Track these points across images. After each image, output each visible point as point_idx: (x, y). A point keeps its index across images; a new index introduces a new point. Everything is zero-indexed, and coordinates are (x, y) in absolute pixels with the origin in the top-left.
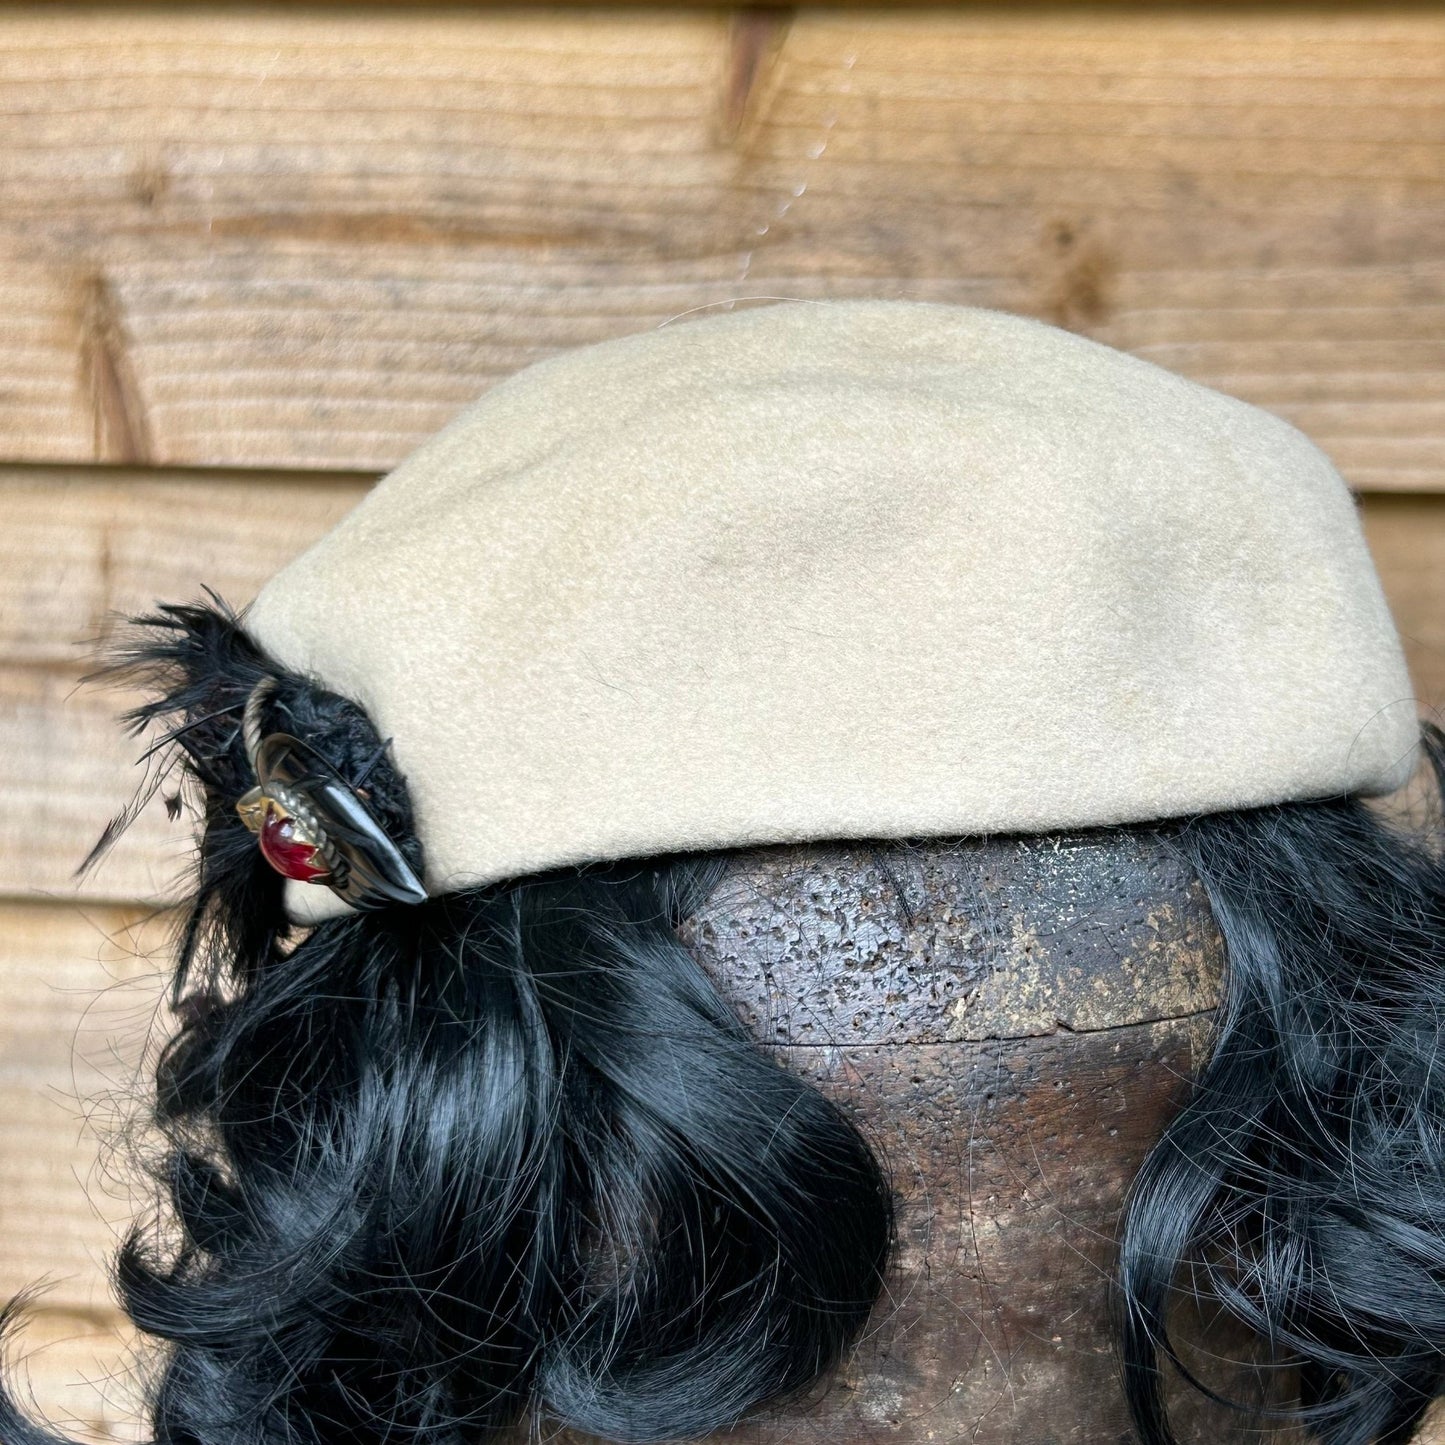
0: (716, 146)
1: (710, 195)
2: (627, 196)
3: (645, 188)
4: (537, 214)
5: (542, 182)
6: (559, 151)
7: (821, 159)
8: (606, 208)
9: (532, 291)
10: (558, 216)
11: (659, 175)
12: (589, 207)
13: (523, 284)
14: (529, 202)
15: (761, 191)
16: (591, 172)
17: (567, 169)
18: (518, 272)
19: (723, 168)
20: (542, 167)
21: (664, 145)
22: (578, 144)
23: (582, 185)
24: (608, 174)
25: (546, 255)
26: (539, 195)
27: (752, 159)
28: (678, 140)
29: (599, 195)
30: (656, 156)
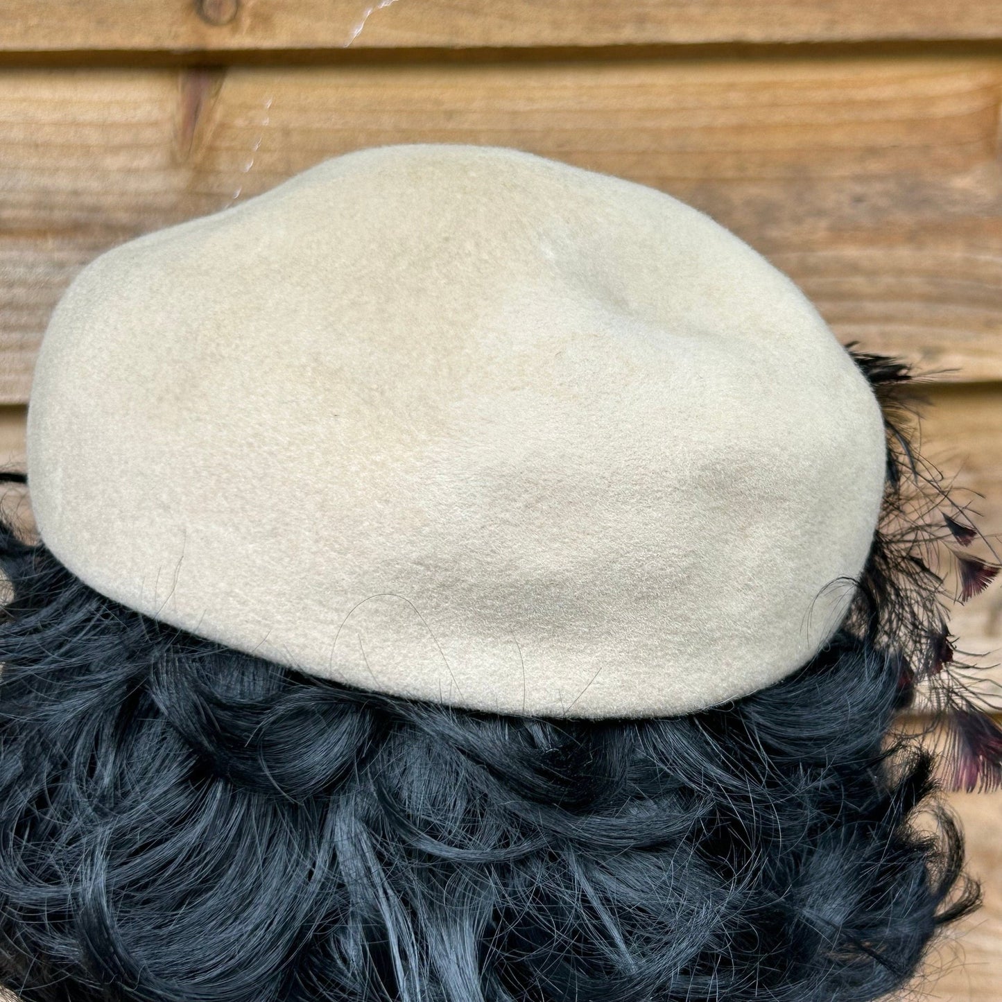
0: (174, 164)
1: (172, 198)
2: (109, 200)
3: (123, 194)
4: (43, 214)
5: (46, 192)
6: (57, 170)
7: (251, 171)
8: (96, 209)
9: (40, 270)
10: (59, 216)
11: (133, 184)
12: (81, 208)
13: (32, 266)
14: (37, 206)
15: (209, 195)
16: (81, 184)
17: (63, 182)
18: (30, 256)
19: (180, 179)
20: (45, 181)
21: (135, 164)
22: (72, 163)
23: (76, 193)
24: (95, 185)
25: (50, 243)
26: (43, 201)
27: (201, 172)
28: (144, 161)
29: (89, 200)
30: (129, 172)
